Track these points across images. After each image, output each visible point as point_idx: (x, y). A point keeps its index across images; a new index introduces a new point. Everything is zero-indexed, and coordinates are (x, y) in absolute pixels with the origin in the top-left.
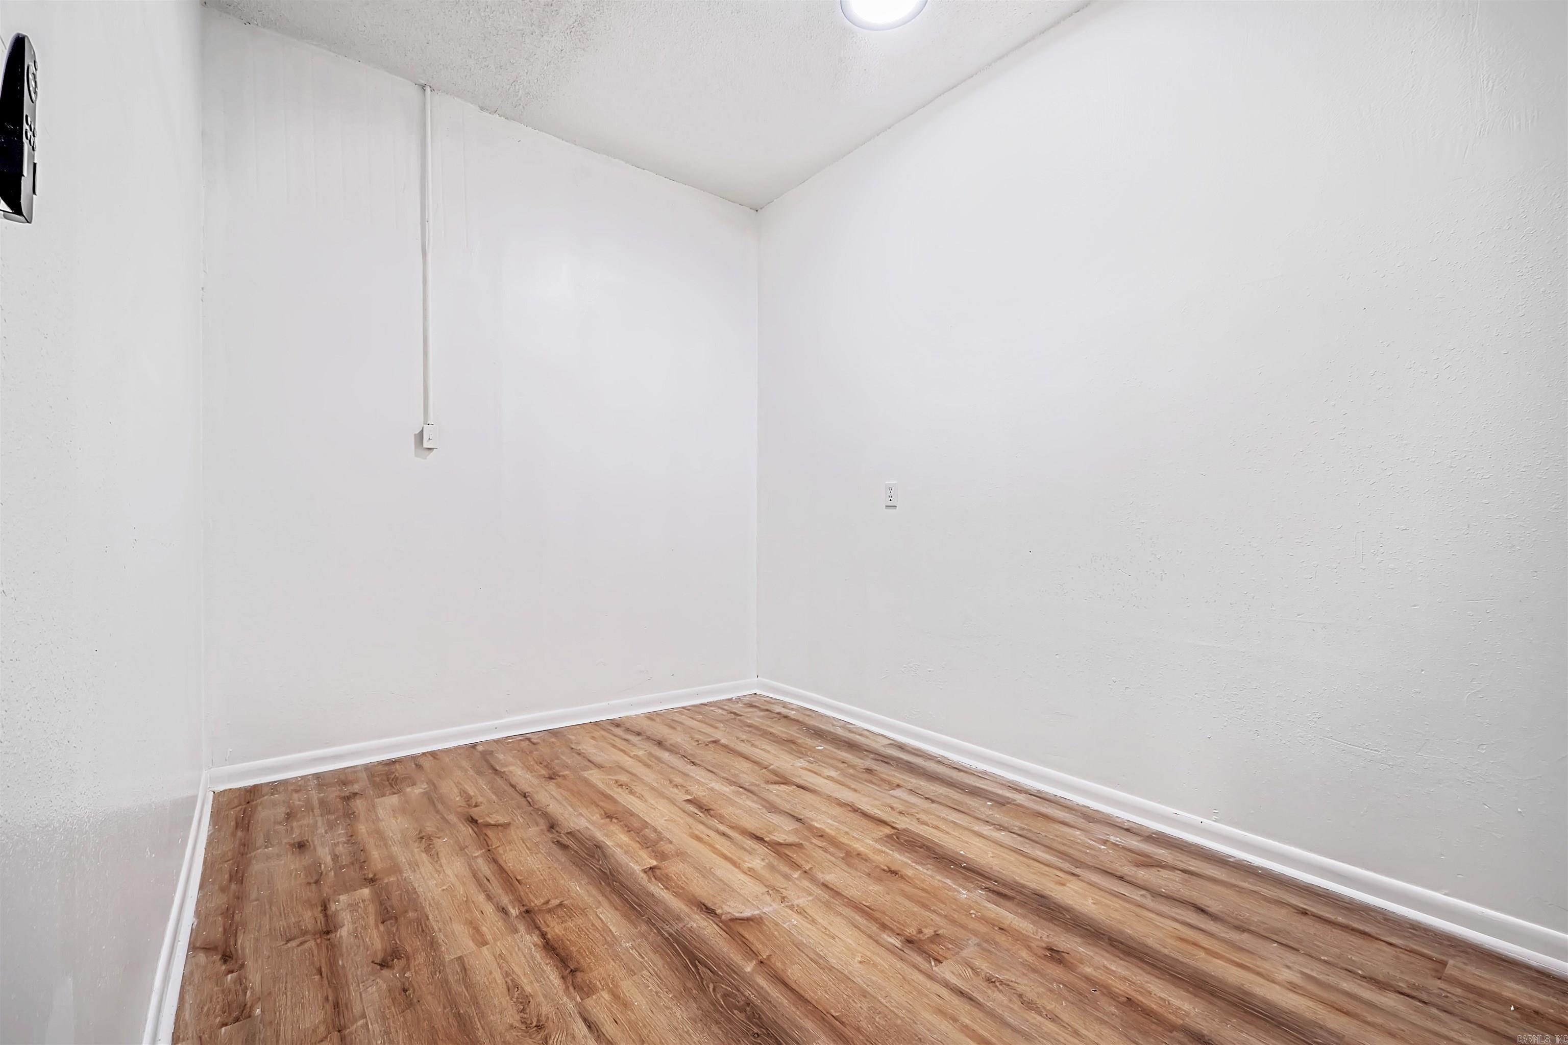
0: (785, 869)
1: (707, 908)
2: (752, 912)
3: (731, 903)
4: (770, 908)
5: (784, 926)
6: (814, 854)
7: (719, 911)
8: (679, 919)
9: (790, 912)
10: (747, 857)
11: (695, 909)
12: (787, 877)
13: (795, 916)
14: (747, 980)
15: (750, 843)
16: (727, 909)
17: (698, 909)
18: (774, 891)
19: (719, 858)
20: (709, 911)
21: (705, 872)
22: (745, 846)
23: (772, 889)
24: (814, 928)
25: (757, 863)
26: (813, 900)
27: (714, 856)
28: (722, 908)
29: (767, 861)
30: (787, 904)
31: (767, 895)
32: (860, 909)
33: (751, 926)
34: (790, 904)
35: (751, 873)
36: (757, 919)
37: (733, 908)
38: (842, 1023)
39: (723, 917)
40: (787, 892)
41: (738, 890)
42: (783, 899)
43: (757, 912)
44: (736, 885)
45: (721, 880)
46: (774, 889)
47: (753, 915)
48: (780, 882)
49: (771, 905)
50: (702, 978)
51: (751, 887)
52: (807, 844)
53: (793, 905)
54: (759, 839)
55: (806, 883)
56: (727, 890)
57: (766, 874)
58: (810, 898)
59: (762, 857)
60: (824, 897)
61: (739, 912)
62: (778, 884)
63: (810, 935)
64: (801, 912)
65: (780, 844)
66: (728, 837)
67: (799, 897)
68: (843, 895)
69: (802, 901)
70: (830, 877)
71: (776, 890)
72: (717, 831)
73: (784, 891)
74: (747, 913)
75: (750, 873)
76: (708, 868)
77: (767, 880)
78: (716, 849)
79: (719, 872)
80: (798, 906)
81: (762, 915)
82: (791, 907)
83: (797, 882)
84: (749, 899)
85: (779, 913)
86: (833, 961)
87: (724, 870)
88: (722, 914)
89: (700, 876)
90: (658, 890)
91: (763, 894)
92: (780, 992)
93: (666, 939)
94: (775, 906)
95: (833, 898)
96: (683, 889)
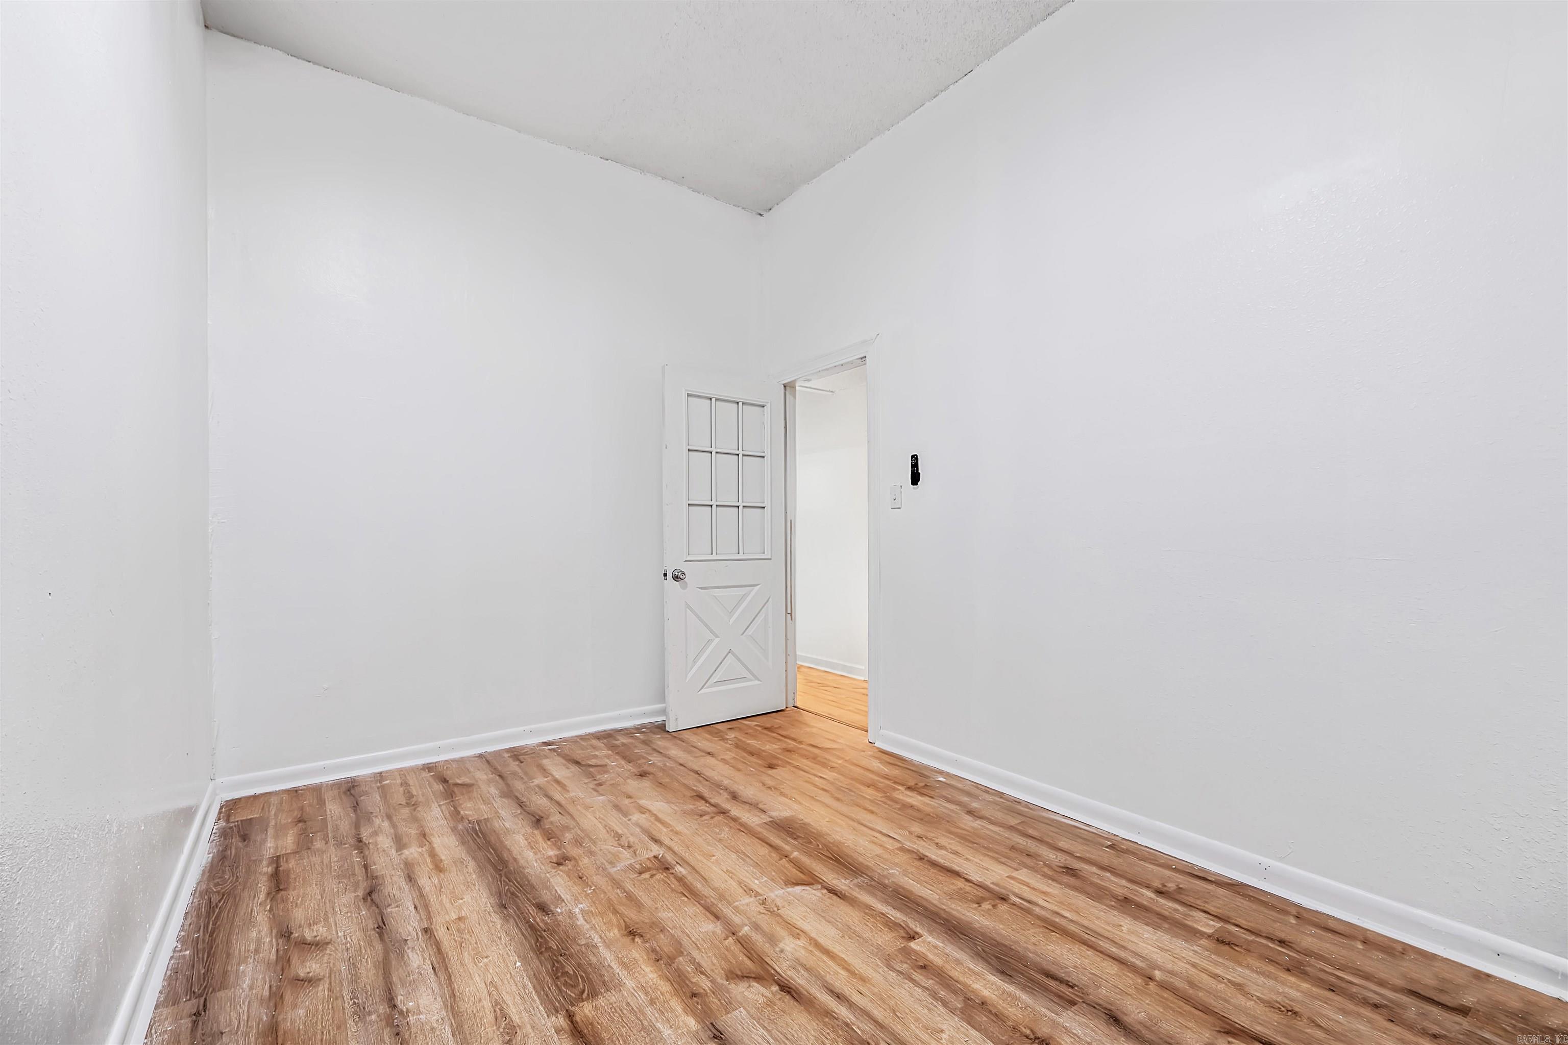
0: (757, 938)
1: (836, 894)
2: (794, 889)
3: (814, 898)
4: (777, 894)
5: (766, 879)
6: (715, 961)
7: (825, 891)
8: (859, 886)
9: (759, 891)
10: (802, 954)
11: (847, 894)
12: (756, 927)
13: (755, 887)
14: (796, 848)
15: (799, 980)
16: (818, 894)
17: (845, 894)
18: (772, 910)
19: (838, 953)
20: (833, 891)
21: (848, 932)
22: (806, 975)
23: (774, 913)
24: (741, 877)
25: (790, 946)
26: (734, 902)
27: (844, 956)
28: (822, 894)
29: (777, 949)
30: (761, 898)
31: (780, 905)
32: (692, 894)
33: (795, 880)
34: (758, 898)
35: (796, 932)
36: (790, 884)
37: (812, 894)
38: (739, 830)
39: (820, 886)
40: (758, 909)
41: (808, 910)
42: (764, 902)
43: (790, 890)
44: (812, 916)
45: (829, 922)
46: (772, 912)
47: (793, 887)
48: (765, 921)
49: (776, 896)
50: (827, 850)
51: (795, 914)
52: (719, 980)
53: (755, 897)
54: (787, 989)
55: (737, 919)
56: (820, 911)
57: (781, 932)
58: (737, 903)
59: (783, 955)
60: (722, 905)
61: (806, 890)
62: (766, 918)
63: (746, 873)
64: (749, 891)
65: (758, 978)
66: (832, 991)
67: (748, 905)
68: (703, 907)
69: (745, 901)
70: (709, 927)
71: (769, 911)
72: (850, 1004)
73: (761, 911)
74: (798, 889)
75: (798, 931)
76: (847, 937)
77: (778, 923)
78: (845, 968)
79: (831, 931)
80: (751, 896)
81: (784, 887)
82: (757, 894)
83: (746, 922)
84: (797, 902)
85: (770, 889)
86: (734, 856)
87: (827, 935)
88: (821, 889)
89: (853, 928)
90: (891, 913)
91: (784, 907)
92: (775, 842)
93: (864, 874)
94: (772, 895)
95: (714, 904)
96: (866, 913)
